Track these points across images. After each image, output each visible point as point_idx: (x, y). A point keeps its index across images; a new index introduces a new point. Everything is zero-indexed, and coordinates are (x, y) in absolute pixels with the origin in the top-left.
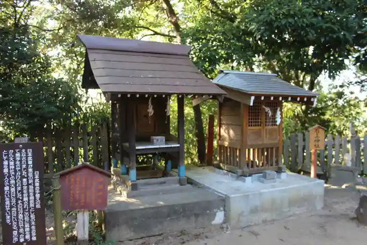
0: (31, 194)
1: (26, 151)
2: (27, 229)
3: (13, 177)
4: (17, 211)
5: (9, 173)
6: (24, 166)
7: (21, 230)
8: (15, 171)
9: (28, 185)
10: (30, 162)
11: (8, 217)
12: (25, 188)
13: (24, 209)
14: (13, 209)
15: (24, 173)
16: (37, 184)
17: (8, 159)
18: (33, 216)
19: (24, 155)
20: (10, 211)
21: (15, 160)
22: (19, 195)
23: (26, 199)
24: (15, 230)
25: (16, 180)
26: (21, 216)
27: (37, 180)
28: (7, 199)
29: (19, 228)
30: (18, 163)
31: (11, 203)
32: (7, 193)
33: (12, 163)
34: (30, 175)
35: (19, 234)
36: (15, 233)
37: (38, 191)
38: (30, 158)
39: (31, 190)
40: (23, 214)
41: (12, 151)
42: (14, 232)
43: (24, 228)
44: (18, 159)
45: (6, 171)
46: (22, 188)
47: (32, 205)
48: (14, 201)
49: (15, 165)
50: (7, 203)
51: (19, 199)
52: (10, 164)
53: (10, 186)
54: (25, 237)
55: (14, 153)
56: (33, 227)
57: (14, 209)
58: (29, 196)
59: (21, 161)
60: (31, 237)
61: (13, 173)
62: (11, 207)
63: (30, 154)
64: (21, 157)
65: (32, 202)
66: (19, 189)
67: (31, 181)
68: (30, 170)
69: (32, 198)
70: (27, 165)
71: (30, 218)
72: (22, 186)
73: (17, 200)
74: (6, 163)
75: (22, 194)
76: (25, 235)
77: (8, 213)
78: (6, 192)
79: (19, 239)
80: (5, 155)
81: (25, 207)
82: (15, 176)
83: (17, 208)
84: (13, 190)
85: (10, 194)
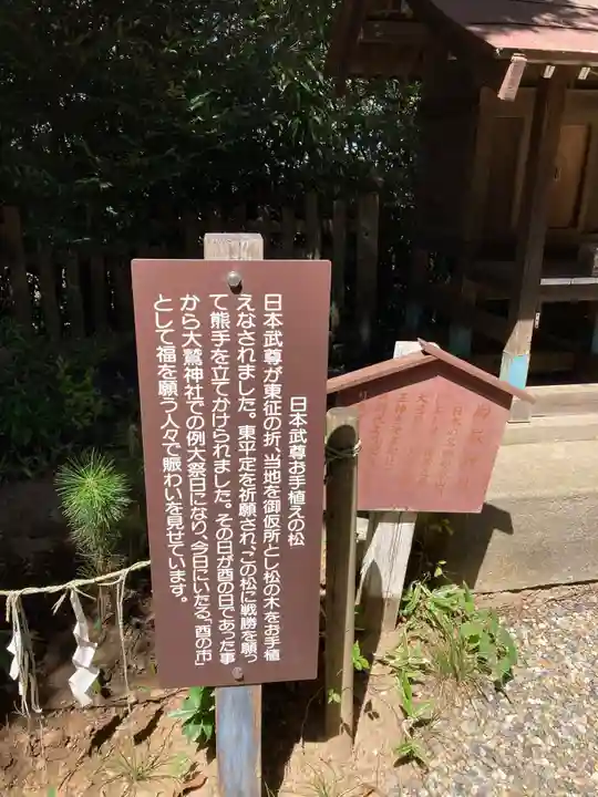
0: (271, 490)
1: (257, 303)
2: (249, 623)
3: (197, 416)
4: (213, 556)
5: (181, 398)
6: (247, 371)
7: (226, 625)
8: (208, 391)
9: (261, 452)
10: (273, 357)
11: (178, 575)
12: (247, 463)
13: (239, 550)
14: (195, 546)
15: (246, 401)
16: (298, 452)
17: (177, 338)
18: (272, 577)
19: (247, 322)
20: (187, 552)
21: (207, 343)
22: (222, 493)
23: (247, 509)
24: (202, 622)
25: (208, 430)
26: (225, 575)
27: (298, 435)
28: (173, 507)
29: (217, 615)
30: (219, 355)
31: (187, 521)
32: (174, 480)
33: (193, 356)
34: (272, 413)
35: (217, 636)
36: (203, 633)
37: (298, 480)
38: (273, 337)
39: (272, 476)
40: (236, 566)
41: (195, 299)
42: (199, 629)
43: (237, 616)
44: (221, 337)
45: (167, 388)
46: (235, 466)
47: (271, 534)
48: (200, 515)
49: (207, 364)
50: (175, 520)
51: (221, 508)
52: (188, 360)
53: (184, 453)
54: (238, 648)
55: (204, 312)
56: (271, 616)
57: (201, 547)
58: (260, 499)
59: (232, 347)
60: (262, 648)
61: (199, 401)
62: (190, 538)
63: (273, 319)
64: (234, 331)
65: (271, 522)
66: (222, 466)
67: (271, 438)
68: (273, 390)
69: (273, 506)
70: (261, 366)
71: (261, 584)
72: (236, 454)
73: (214, 510)
74: (166, 353)
75: (235, 487)
76: (239, 641)
77: (176, 560)
78: (168, 480)
79: (216, 655)
80: (164, 318)
81: (243, 539)
82: (206, 410)
83: (212, 543)
84: (197, 470)
85: (185, 487)
